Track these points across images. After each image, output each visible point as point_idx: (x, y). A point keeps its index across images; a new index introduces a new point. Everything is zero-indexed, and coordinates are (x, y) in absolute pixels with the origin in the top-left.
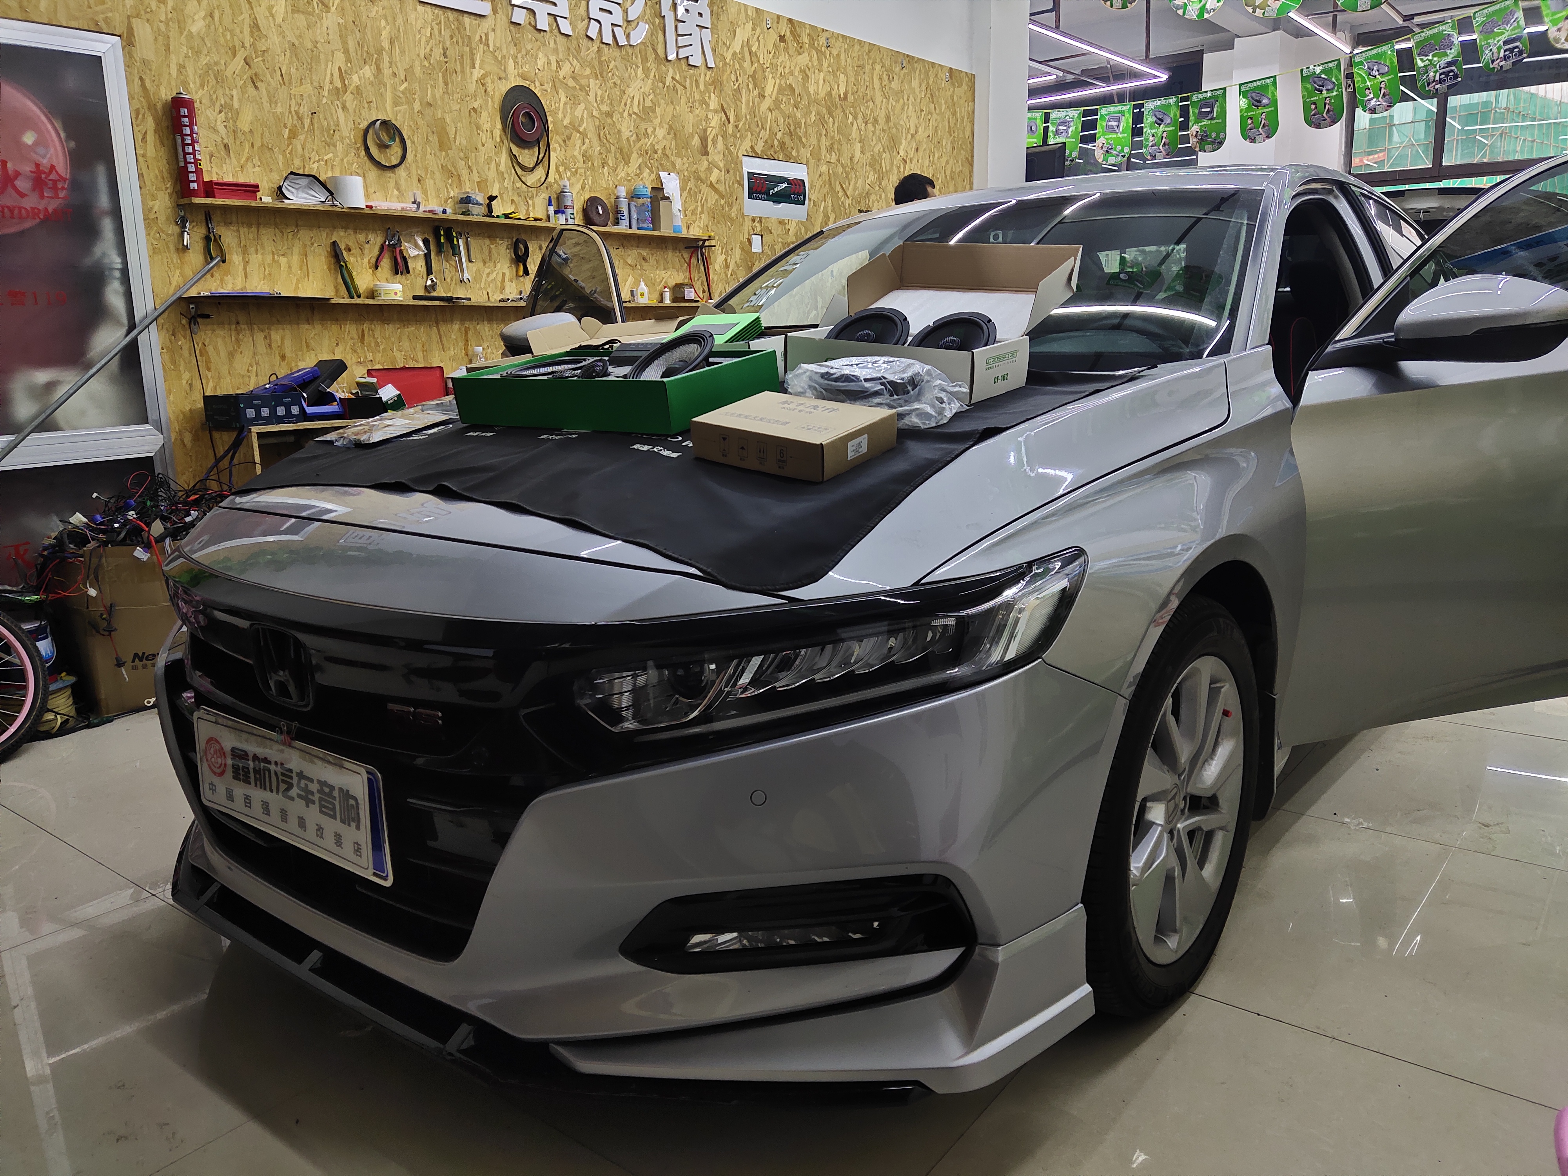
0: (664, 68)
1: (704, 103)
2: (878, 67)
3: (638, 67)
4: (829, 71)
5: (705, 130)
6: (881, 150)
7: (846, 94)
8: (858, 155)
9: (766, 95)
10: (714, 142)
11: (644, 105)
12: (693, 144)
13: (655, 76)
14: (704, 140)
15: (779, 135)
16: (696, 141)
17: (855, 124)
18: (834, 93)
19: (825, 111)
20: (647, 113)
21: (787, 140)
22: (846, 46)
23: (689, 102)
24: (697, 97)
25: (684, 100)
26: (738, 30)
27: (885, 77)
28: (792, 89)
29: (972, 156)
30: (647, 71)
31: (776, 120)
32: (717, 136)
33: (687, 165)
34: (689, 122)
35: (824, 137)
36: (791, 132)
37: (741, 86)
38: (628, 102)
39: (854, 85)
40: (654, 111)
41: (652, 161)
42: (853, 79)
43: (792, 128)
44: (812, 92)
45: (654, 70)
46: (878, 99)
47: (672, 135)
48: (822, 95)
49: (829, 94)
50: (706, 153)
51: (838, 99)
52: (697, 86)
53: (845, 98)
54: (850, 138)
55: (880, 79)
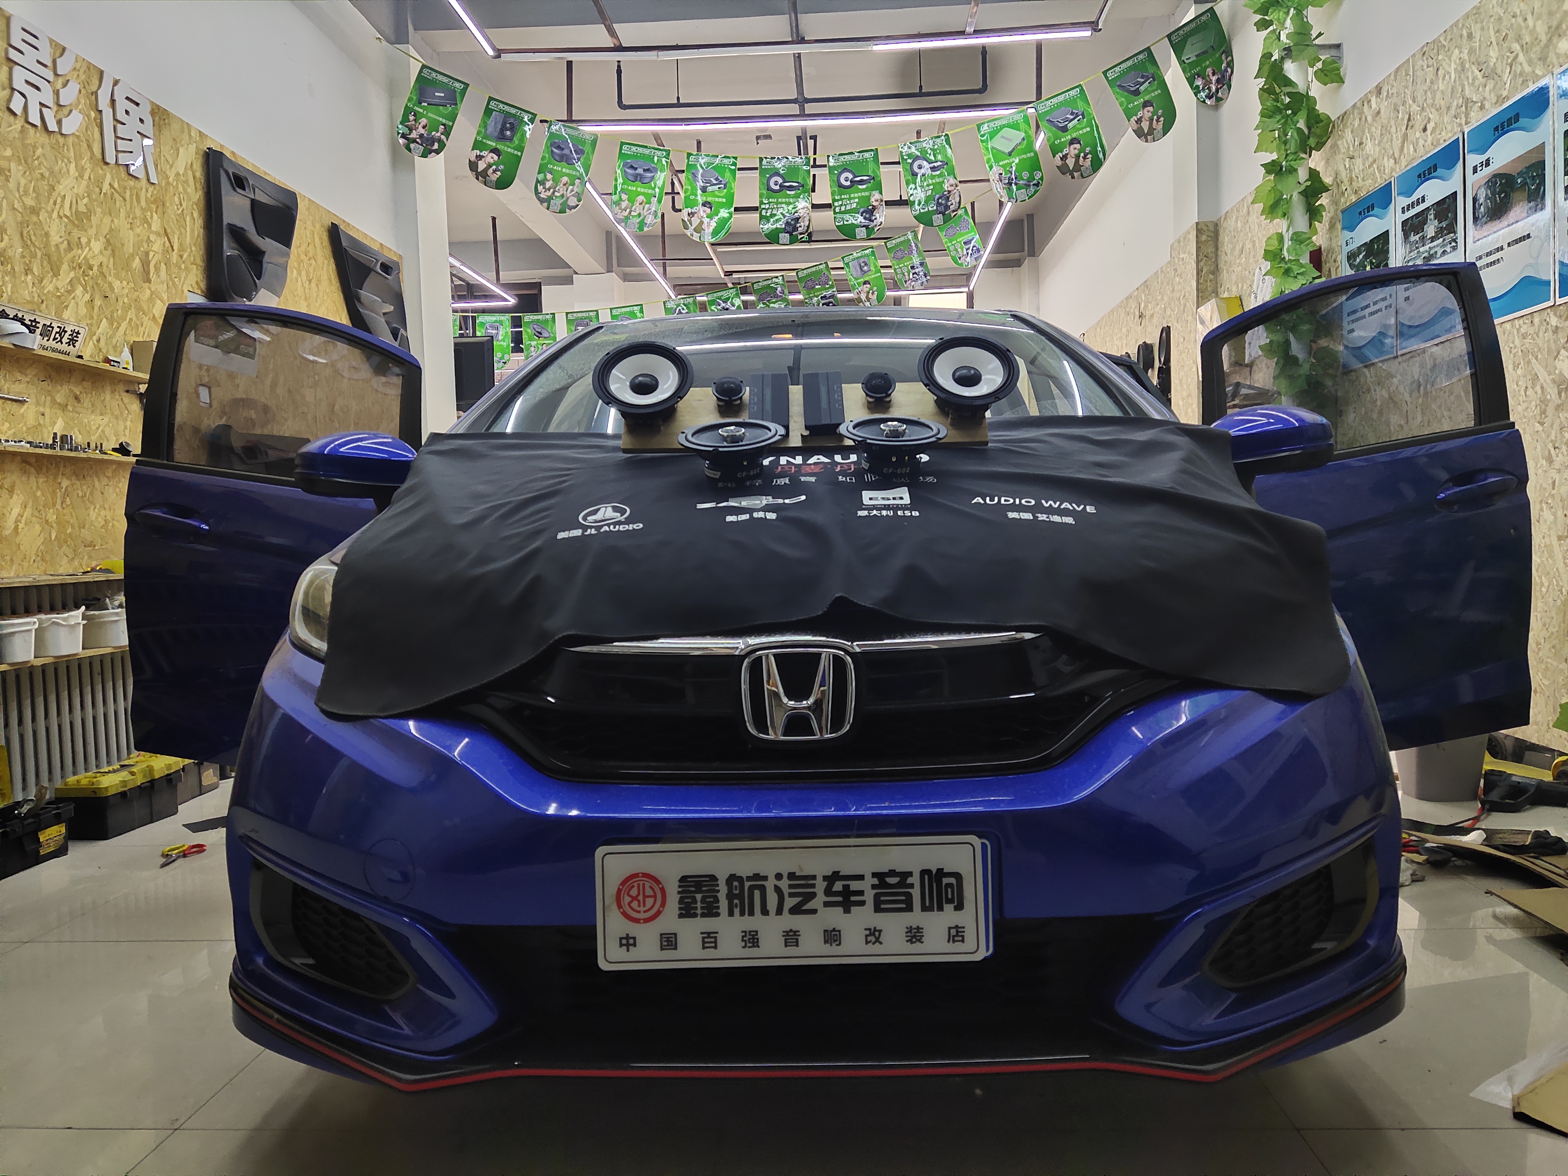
0: (100, 171)
1: (145, 221)
2: (318, 226)
3: (70, 162)
5: (147, 254)
10: (157, 269)
11: (77, 208)
12: (134, 267)
13: (90, 178)
14: (145, 264)
16: (136, 263)
20: (80, 220)
23: (129, 217)
24: (138, 213)
25: (123, 214)
26: (181, 150)
30: (81, 171)
32: (160, 263)
33: (126, 291)
34: (129, 239)
37: (185, 212)
38: (59, 200)
40: (89, 219)
41: (86, 278)
45: (89, 170)
46: (320, 259)
47: (109, 252)
50: (149, 281)
52: (138, 201)
55: (321, 238)
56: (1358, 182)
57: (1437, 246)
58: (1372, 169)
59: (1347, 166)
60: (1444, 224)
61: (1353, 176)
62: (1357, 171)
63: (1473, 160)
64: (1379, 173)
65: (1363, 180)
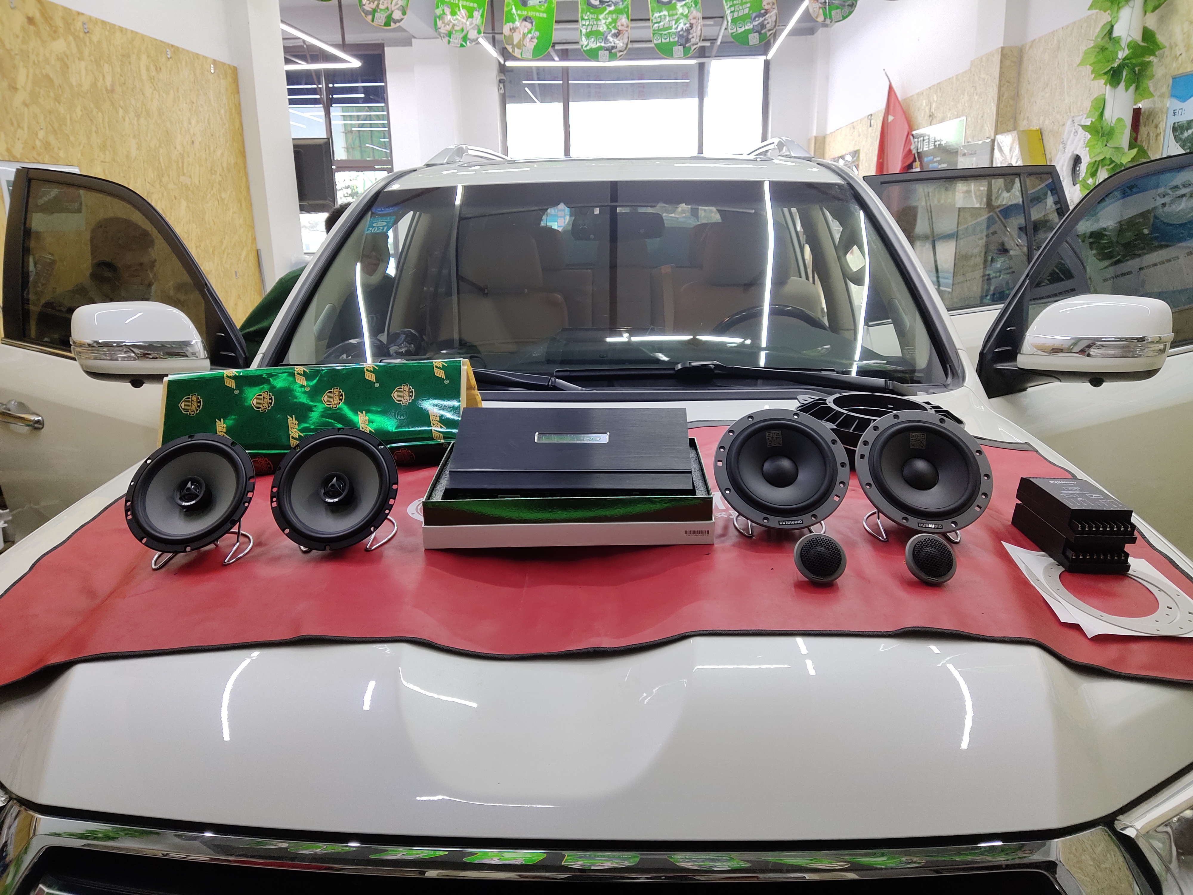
2: (144, 57)
4: (91, 61)
6: (157, 145)
7: (113, 85)
8: (134, 152)
9: (19, 86)
15: (41, 134)
17: (127, 119)
18: (99, 84)
19: (92, 105)
21: (52, 139)
22: (107, 33)
27: (152, 68)
28: (51, 80)
29: (244, 148)
31: (35, 116)
35: (94, 134)
36: (55, 130)
39: (121, 75)
42: (119, 70)
43: (56, 125)
44: (74, 84)
46: (148, 91)
48: (86, 87)
49: (94, 85)
51: (105, 92)
53: (113, 91)
54: (124, 134)
55: (148, 69)
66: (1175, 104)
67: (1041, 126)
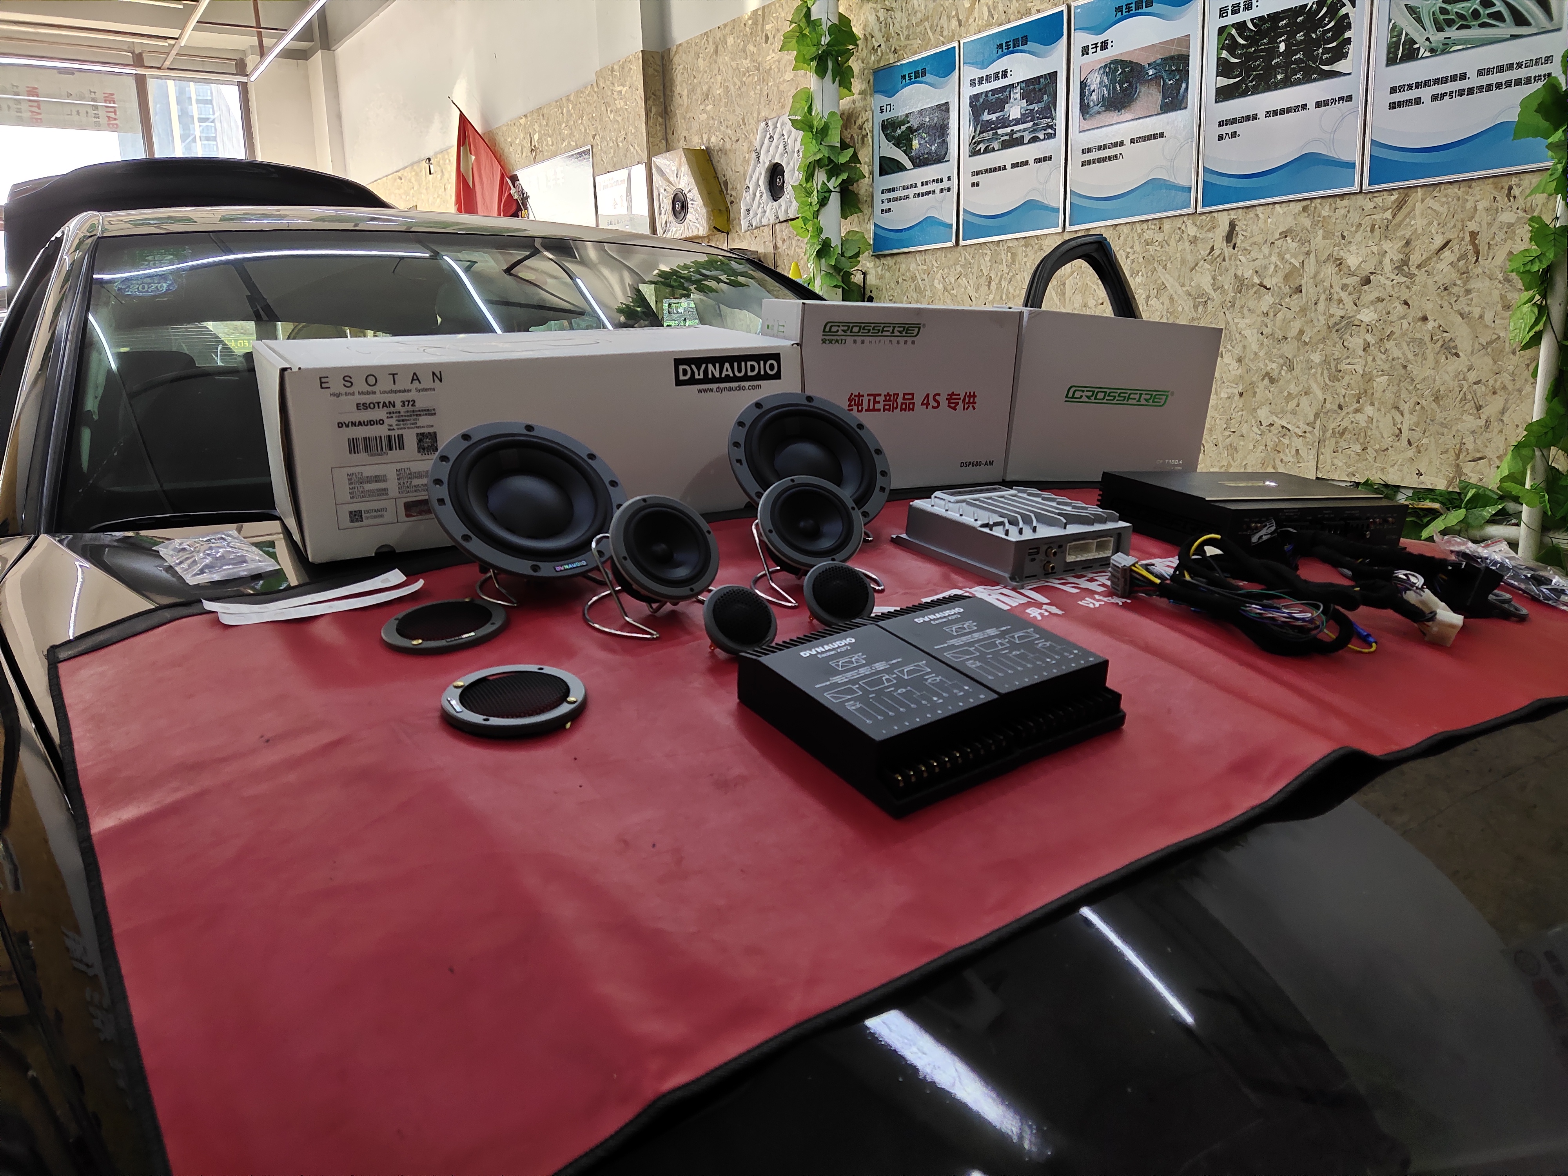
56: (898, 39)
57: (1024, 130)
58: (921, 28)
59: (882, 19)
60: (1036, 107)
61: (892, 30)
62: (897, 25)
63: (1081, 39)
64: (933, 34)
65: (908, 38)
66: (883, 100)
67: (707, 146)
